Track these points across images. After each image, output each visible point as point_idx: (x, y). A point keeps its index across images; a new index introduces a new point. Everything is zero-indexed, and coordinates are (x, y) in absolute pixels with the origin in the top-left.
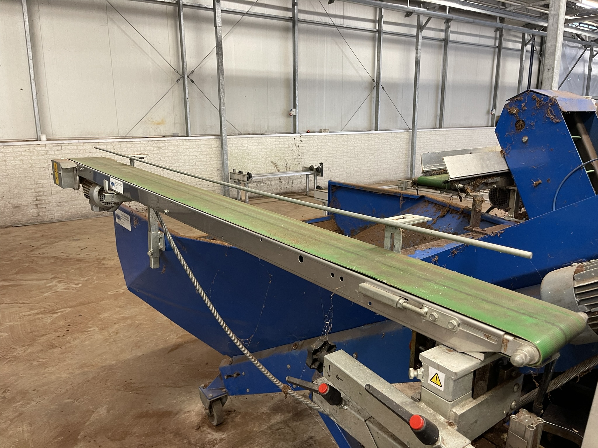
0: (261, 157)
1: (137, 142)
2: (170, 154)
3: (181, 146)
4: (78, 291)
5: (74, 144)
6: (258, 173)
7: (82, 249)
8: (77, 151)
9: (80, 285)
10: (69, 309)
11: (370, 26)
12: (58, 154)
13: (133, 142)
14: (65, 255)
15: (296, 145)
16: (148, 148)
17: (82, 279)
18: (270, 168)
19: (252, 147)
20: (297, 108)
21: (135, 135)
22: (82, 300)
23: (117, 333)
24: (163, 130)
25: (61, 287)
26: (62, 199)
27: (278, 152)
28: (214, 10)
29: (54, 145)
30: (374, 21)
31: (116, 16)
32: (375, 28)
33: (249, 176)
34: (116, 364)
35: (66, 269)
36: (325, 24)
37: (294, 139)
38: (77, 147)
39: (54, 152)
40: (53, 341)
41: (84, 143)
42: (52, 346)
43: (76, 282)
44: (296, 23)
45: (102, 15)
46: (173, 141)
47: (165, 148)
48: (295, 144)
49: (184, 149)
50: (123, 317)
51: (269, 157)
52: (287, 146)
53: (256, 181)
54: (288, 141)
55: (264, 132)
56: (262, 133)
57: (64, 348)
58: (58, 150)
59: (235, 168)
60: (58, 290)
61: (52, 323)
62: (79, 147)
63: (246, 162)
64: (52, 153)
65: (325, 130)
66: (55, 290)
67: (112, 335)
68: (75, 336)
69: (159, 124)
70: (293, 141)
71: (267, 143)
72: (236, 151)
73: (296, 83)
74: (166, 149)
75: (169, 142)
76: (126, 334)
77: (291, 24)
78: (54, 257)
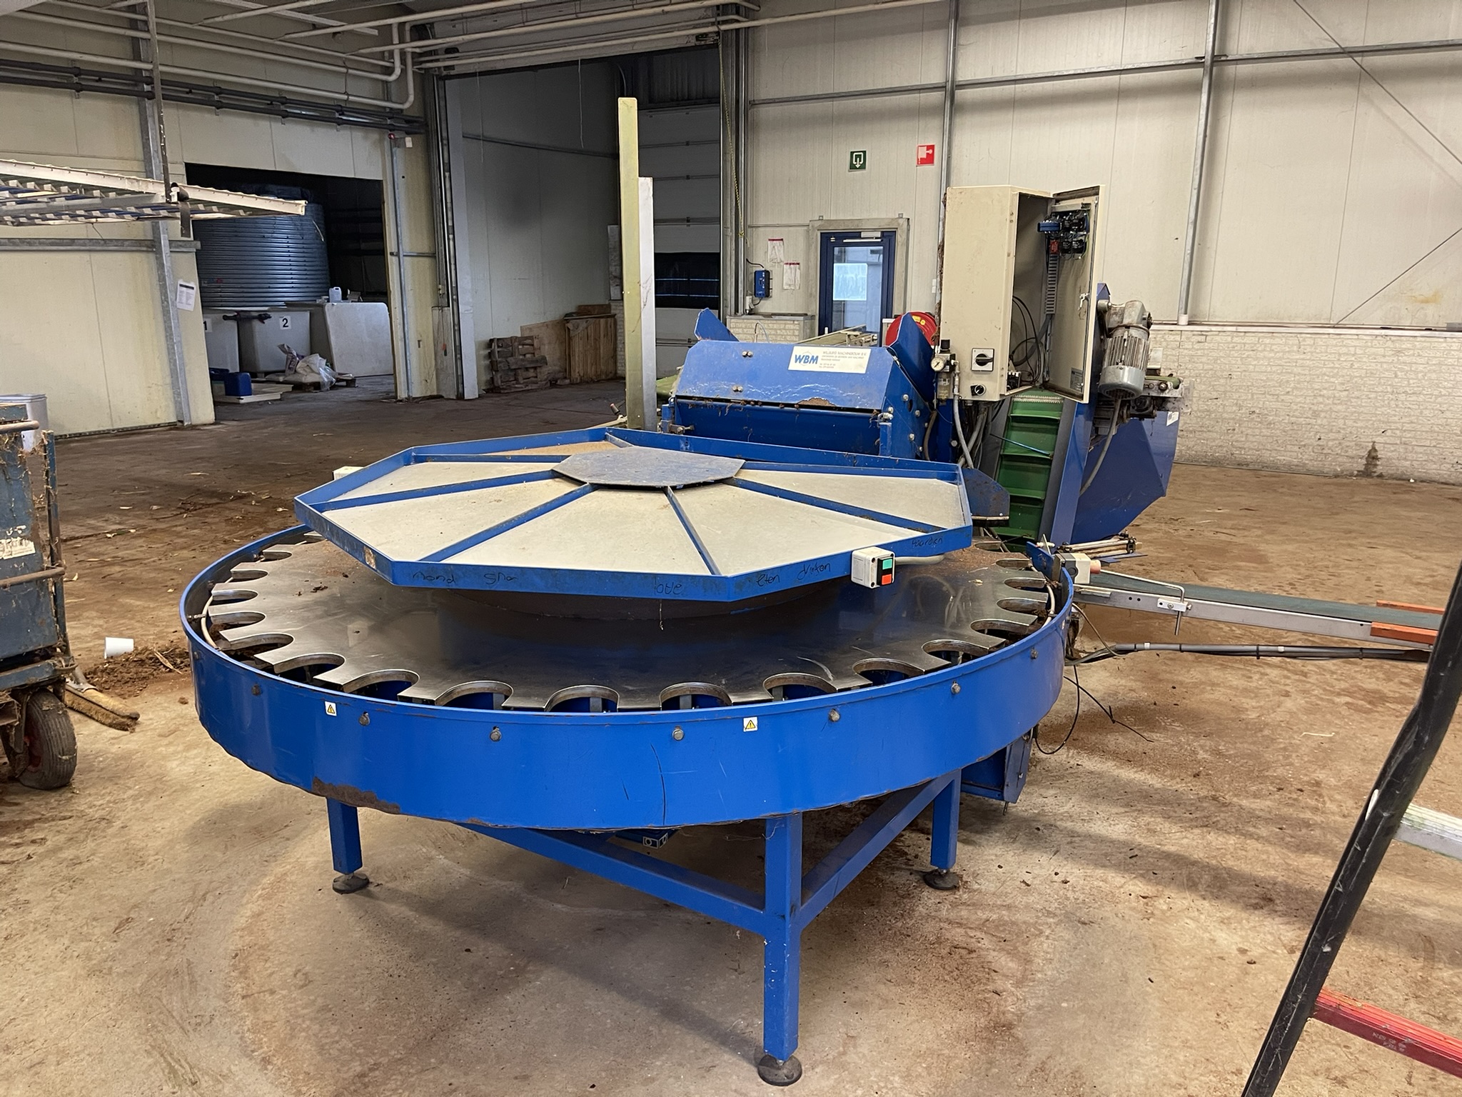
1: (1350, 337)
2: (1421, 368)
5: (1228, 333)
8: (1231, 345)
12: (1198, 350)
13: (1342, 336)
16: (1373, 350)
24: (1432, 315)
29: (1196, 332)
31: (1375, 90)
38: (1232, 337)
45: (1348, 91)
47: (1411, 352)
58: (1199, 342)
64: (1188, 347)
69: (1426, 301)
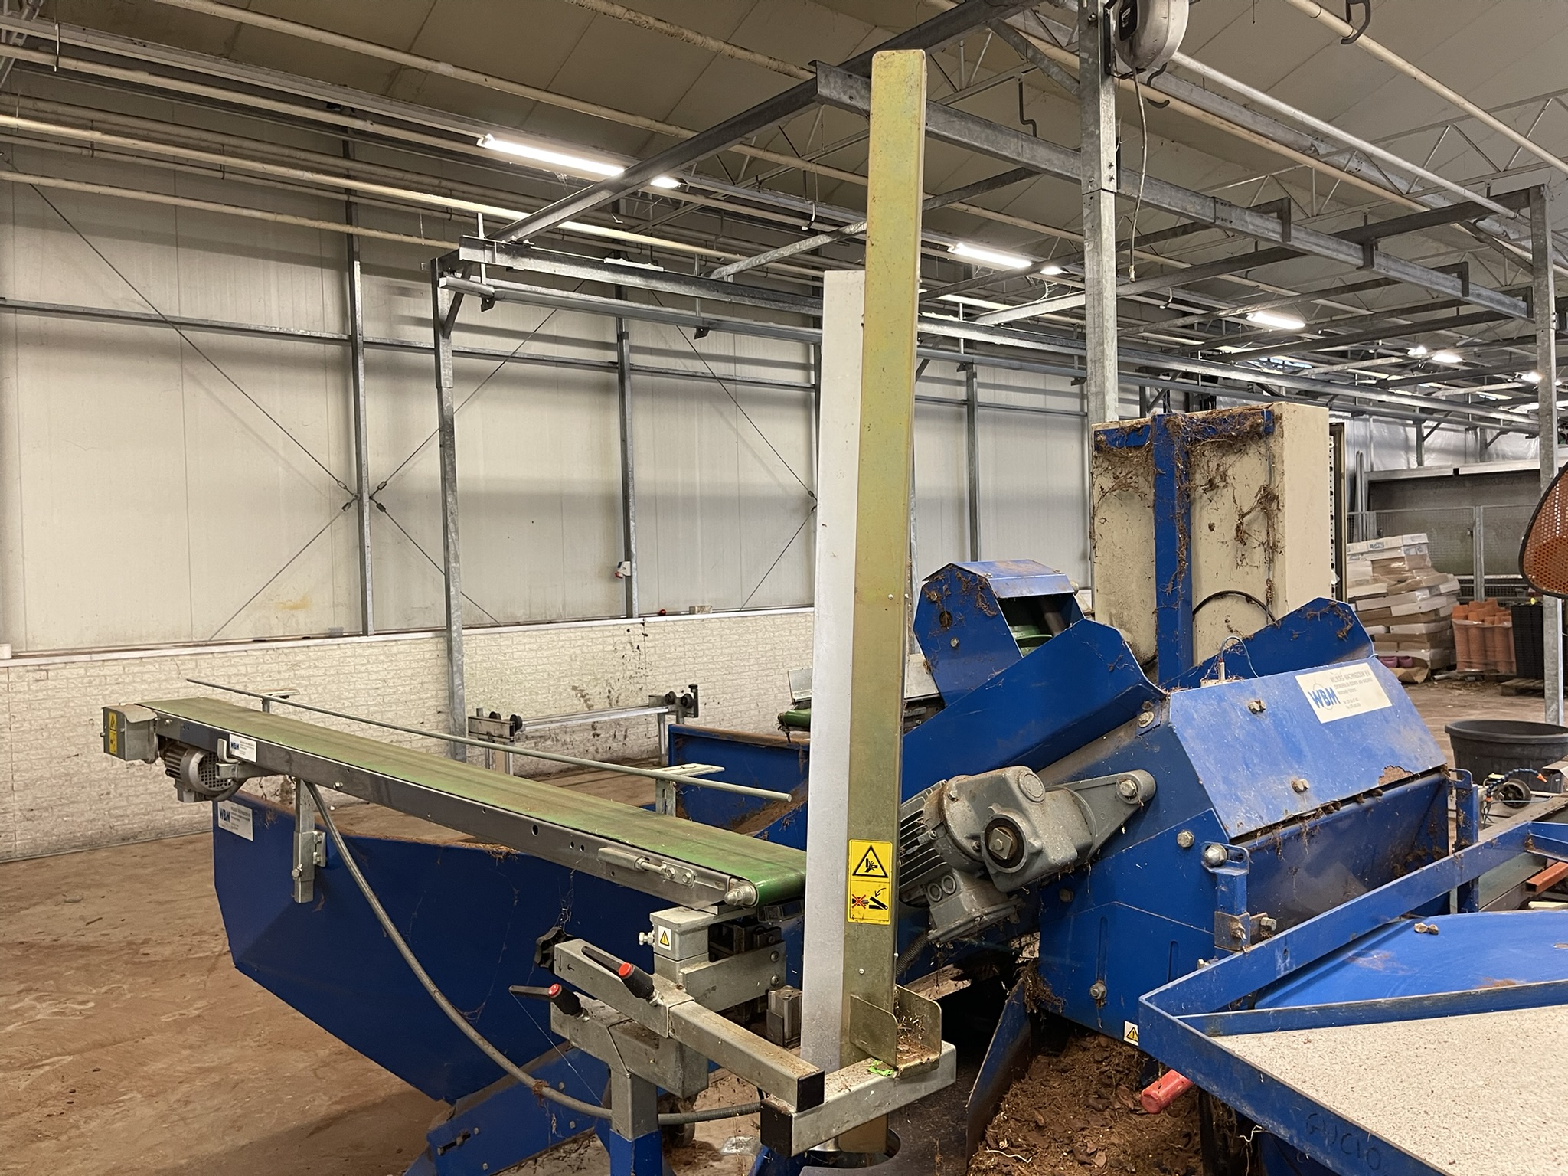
0: (546, 676)
1: (238, 654)
2: (319, 680)
3: (348, 659)
4: (88, 1017)
5: (80, 664)
6: (540, 715)
7: (89, 923)
8: (86, 680)
9: (91, 1004)
10: (69, 1058)
11: (796, 377)
12: (37, 691)
13: (229, 654)
14: (48, 939)
15: (632, 646)
16: (266, 667)
17: (95, 991)
18: (569, 702)
19: (525, 653)
20: (634, 560)
21: (233, 636)
22: (98, 1037)
23: (187, 1103)
24: (304, 622)
25: (44, 1011)
26: (38, 801)
27: (590, 662)
28: (436, 351)
29: (29, 668)
30: (805, 367)
31: (205, 370)
32: (809, 381)
33: (516, 723)
34: (190, 1165)
35: (55, 969)
36: (694, 376)
37: (628, 630)
38: (86, 671)
39: (29, 685)
40: (38, 1127)
41: (103, 661)
42: (36, 1137)
43: (80, 998)
44: (627, 376)
45: (172, 367)
46: (331, 647)
48: (631, 643)
49: (355, 665)
50: (199, 1068)
51: (565, 676)
52: (611, 648)
53: (533, 734)
54: (613, 636)
55: (554, 617)
56: (549, 619)
57: (64, 1138)
58: (37, 681)
59: (481, 706)
60: (38, 1017)
61: (31, 1089)
62: (91, 672)
63: (508, 690)
64: (22, 690)
65: (701, 607)
66: (31, 1017)
67: (175, 1106)
68: (88, 1112)
69: (295, 608)
70: (624, 635)
71: (561, 643)
72: (485, 665)
73: (631, 504)
74: (310, 667)
75: (319, 651)
76: (209, 1103)
77: (614, 376)
78: (22, 943)
